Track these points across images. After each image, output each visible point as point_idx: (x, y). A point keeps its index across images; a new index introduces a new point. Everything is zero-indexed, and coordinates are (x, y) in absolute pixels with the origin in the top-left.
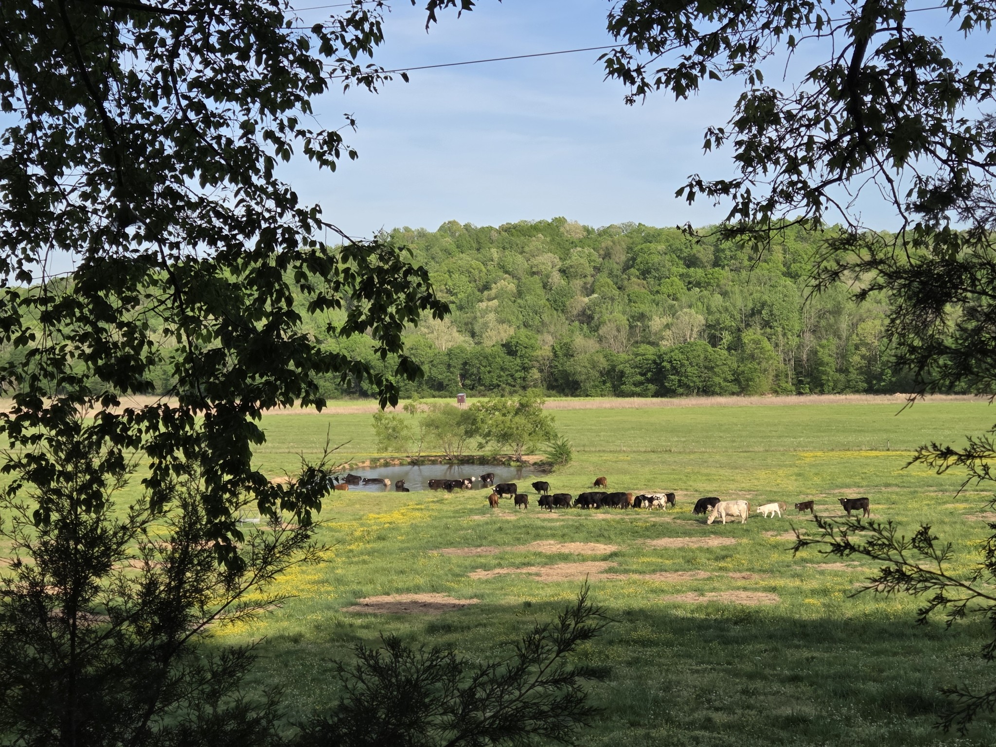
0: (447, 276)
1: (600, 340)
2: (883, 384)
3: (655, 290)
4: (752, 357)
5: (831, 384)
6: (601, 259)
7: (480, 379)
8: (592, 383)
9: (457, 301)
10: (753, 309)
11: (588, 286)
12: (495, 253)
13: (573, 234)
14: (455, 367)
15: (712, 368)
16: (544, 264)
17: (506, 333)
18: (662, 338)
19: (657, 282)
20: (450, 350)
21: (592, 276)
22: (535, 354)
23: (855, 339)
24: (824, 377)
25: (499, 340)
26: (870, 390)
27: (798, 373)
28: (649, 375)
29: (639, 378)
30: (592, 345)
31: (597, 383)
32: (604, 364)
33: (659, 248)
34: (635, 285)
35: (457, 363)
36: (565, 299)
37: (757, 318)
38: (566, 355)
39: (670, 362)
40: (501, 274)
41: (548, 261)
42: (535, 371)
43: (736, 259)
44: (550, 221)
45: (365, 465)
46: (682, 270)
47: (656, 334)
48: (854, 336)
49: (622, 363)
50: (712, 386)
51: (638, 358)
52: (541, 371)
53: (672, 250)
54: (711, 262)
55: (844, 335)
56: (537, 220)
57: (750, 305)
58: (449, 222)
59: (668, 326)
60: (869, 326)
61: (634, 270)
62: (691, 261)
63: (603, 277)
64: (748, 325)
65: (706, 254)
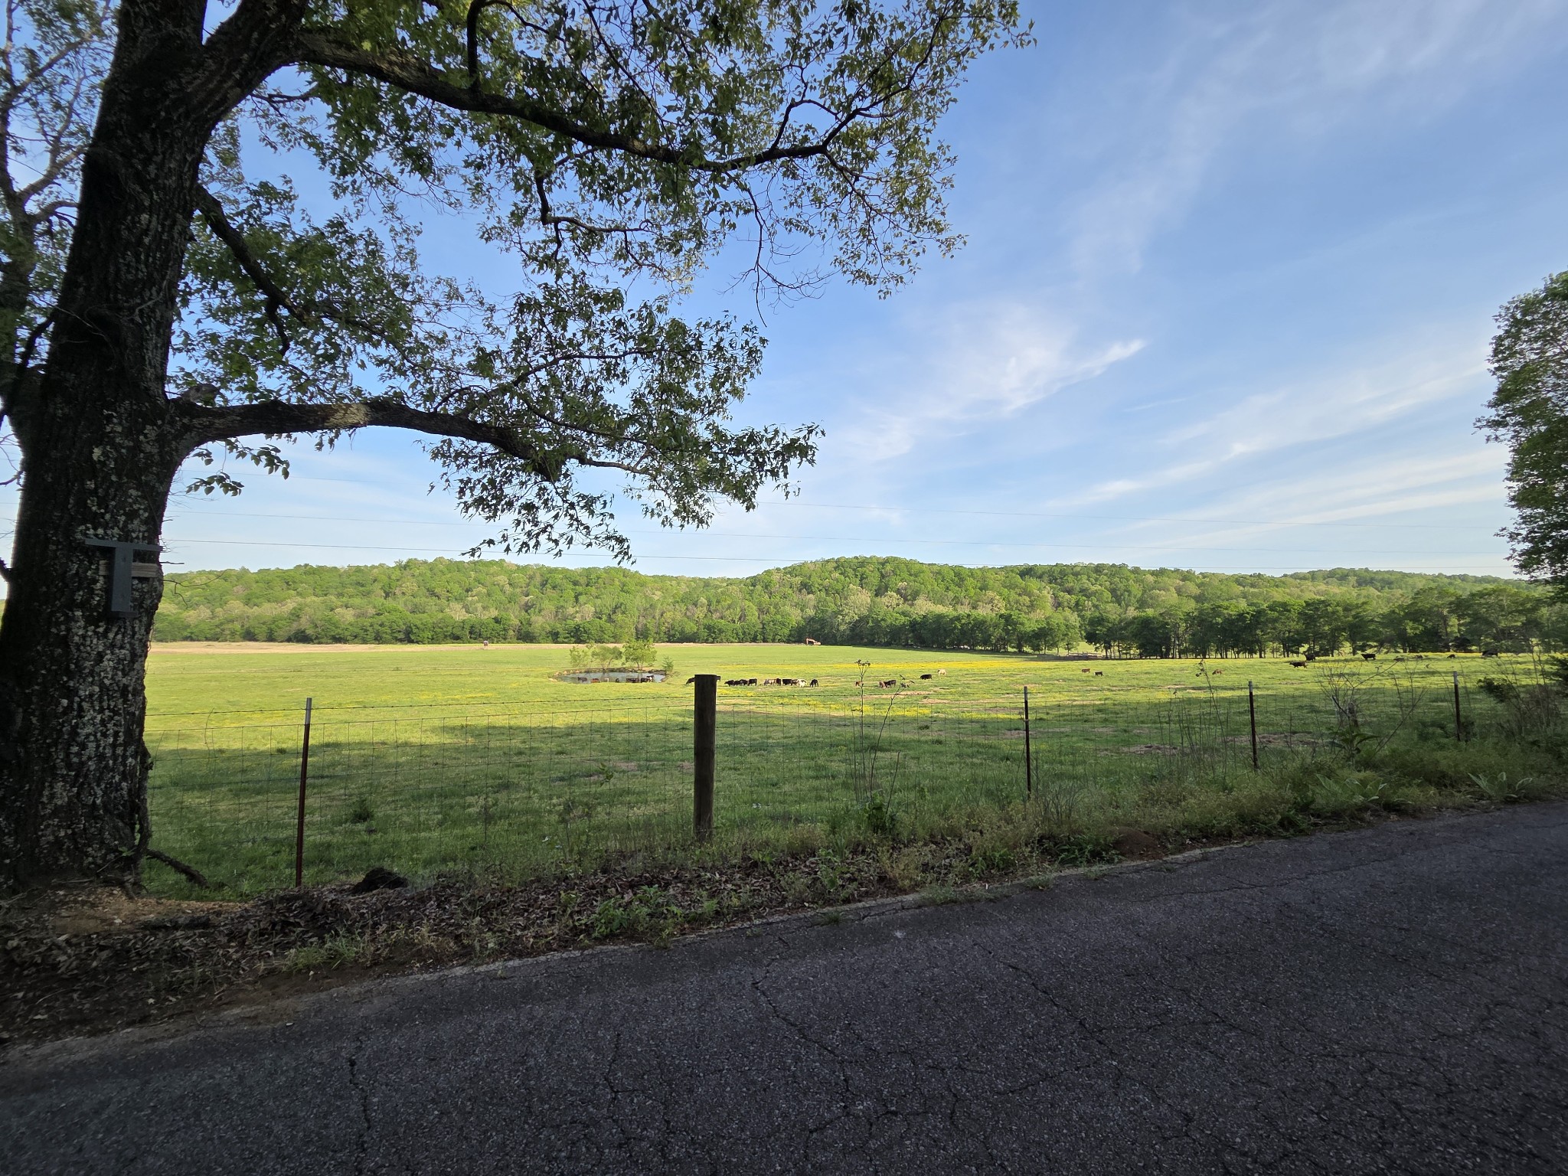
0: (446, 583)
1: (543, 617)
3: (561, 595)
4: (621, 627)
5: (653, 638)
6: (528, 580)
7: (481, 635)
9: (454, 596)
10: (615, 606)
11: (525, 592)
12: (471, 574)
13: (511, 568)
14: (466, 629)
15: (602, 630)
16: (500, 581)
17: (494, 613)
18: (575, 618)
19: (561, 592)
20: (462, 620)
21: (526, 587)
22: (510, 623)
23: (662, 620)
24: (650, 636)
25: (489, 616)
26: (669, 641)
27: (638, 634)
28: (572, 634)
30: (539, 619)
32: (549, 629)
33: (558, 576)
34: (550, 593)
35: (467, 627)
36: (515, 598)
37: (618, 609)
38: (527, 624)
39: (582, 628)
40: (476, 583)
41: (502, 579)
42: (511, 631)
43: (598, 583)
44: (497, 560)
46: (571, 586)
47: (571, 616)
49: (556, 628)
51: (565, 625)
52: (514, 631)
54: (586, 584)
55: (657, 618)
57: (613, 604)
59: (576, 612)
60: (668, 615)
61: (548, 586)
62: (575, 583)
63: (532, 588)
64: (614, 612)
65: (583, 580)
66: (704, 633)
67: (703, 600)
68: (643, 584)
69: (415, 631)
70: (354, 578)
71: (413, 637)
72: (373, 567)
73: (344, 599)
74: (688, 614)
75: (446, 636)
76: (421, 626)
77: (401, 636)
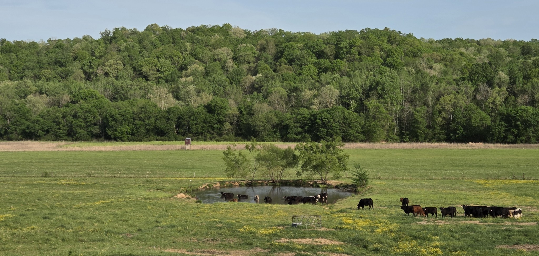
0: (156, 60)
1: (270, 103)
2: (457, 136)
3: (298, 72)
4: (374, 117)
5: (423, 135)
6: (258, 52)
7: (189, 128)
8: (267, 133)
9: (163, 77)
10: (370, 86)
11: (253, 69)
12: (188, 46)
13: (238, 35)
14: (172, 120)
15: (349, 124)
16: (222, 54)
17: (207, 98)
18: (312, 104)
19: (300, 68)
20: (169, 109)
21: (254, 63)
22: (227, 112)
23: (438, 107)
24: (419, 131)
25: (202, 103)
26: (449, 140)
27: (401, 128)
28: (306, 127)
29: (299, 129)
30: (265, 107)
31: (270, 133)
32: (275, 120)
33: (299, 45)
34: (285, 69)
35: (174, 118)
36: (239, 77)
37: (374, 92)
38: (248, 114)
39: (321, 119)
40: (192, 59)
42: (227, 124)
43: (351, 54)
44: (221, 26)
45: (217, 185)
46: (315, 60)
47: (307, 101)
48: (438, 105)
49: (288, 120)
50: (348, 135)
51: (299, 116)
52: (231, 124)
53: (307, 47)
54: (334, 56)
55: (431, 104)
56: (213, 25)
57: (368, 84)
58: (152, 25)
59: (315, 96)
60: (447, 99)
61: (283, 59)
62: (320, 55)
63: (262, 64)
64: (368, 96)
65: (330, 50)
66: (501, 128)
67: (504, 76)
68: (416, 54)
69: (111, 123)
70: (53, 55)
71: (110, 133)
72: (77, 41)
73: (40, 83)
74: (479, 97)
75: (148, 131)
76: (120, 118)
77: (97, 130)
